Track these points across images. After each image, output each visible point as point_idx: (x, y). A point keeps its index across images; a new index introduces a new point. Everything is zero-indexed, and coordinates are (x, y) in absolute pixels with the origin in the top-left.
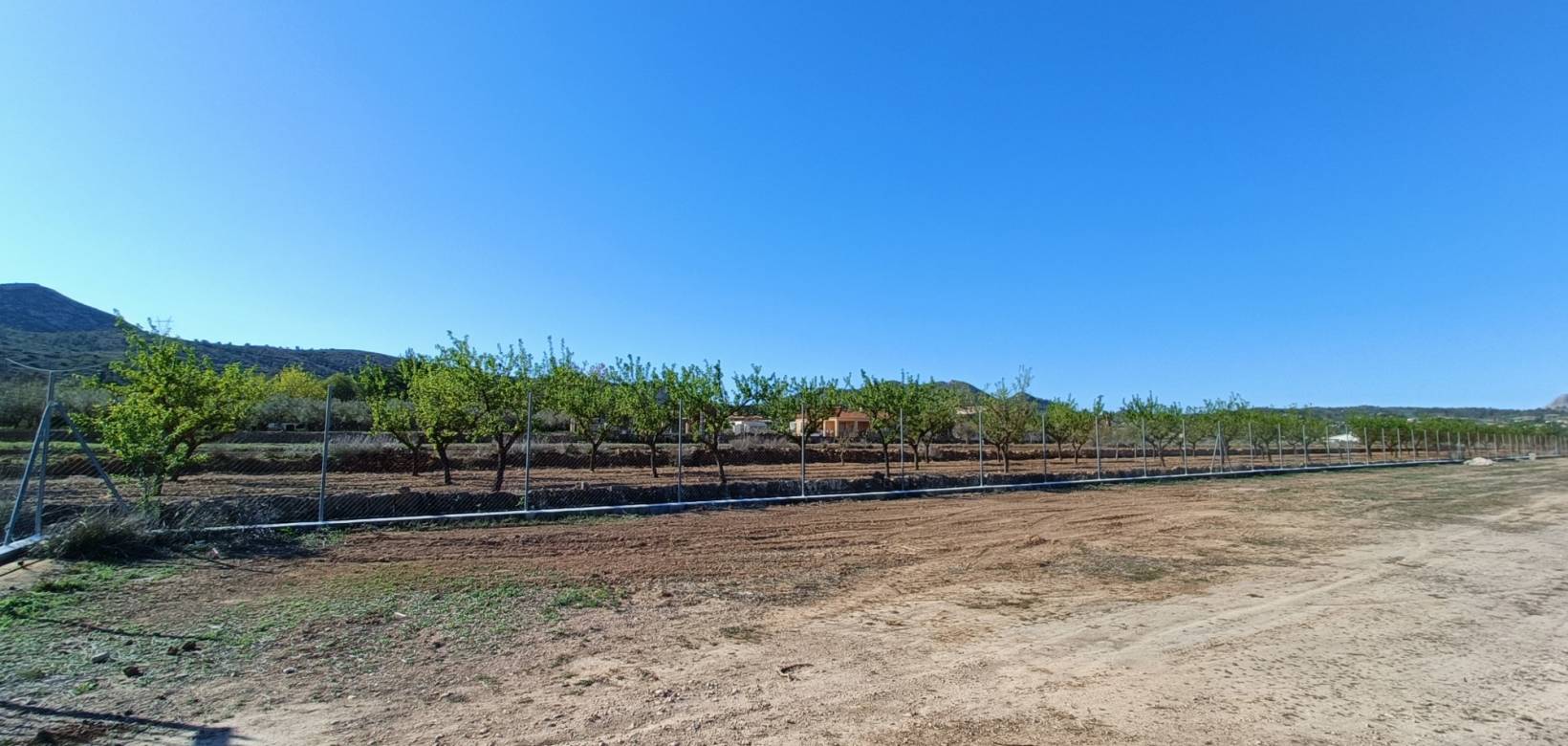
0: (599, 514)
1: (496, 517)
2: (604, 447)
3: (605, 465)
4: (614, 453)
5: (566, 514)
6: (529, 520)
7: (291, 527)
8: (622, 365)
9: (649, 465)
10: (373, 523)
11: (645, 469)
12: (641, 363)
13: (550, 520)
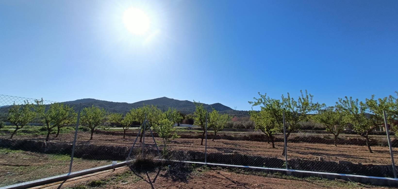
0: (331, 178)
1: (271, 171)
2: (340, 136)
3: (343, 144)
4: (346, 139)
5: (310, 175)
6: (288, 175)
7: (196, 163)
8: (342, 101)
9: (365, 144)
10: (221, 166)
11: (364, 147)
12: (352, 99)
13: (300, 177)
